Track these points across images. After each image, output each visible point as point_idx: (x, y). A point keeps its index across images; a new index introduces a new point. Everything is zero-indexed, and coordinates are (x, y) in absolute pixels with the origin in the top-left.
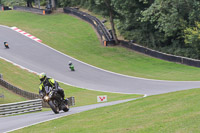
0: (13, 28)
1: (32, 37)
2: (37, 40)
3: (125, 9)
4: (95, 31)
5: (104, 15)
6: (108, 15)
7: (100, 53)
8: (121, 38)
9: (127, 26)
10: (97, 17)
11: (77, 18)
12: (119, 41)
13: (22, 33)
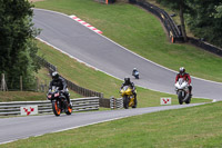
0: (71, 17)
1: (92, 28)
2: (97, 31)
3: (198, 3)
4: (162, 25)
5: (174, 8)
6: (178, 8)
7: (166, 50)
8: (190, 35)
9: (198, 22)
10: (166, 10)
11: (143, 10)
12: (188, 39)
13: (81, 22)
